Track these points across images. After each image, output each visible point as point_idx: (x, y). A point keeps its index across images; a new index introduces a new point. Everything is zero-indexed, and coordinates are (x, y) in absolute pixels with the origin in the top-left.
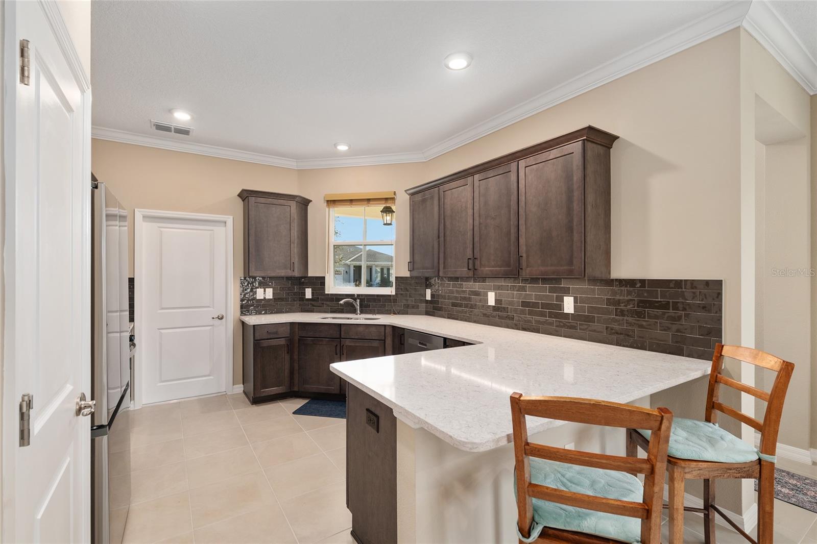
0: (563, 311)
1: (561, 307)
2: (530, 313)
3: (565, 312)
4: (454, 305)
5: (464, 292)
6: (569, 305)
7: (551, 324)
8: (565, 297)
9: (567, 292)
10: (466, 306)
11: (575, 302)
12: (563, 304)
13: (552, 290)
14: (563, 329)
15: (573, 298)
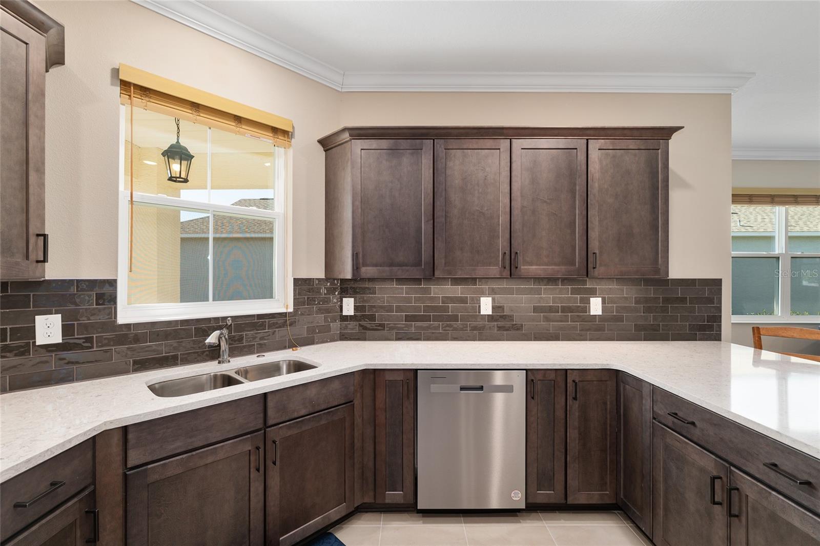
0: (590, 312)
1: (586, 309)
2: (547, 319)
3: (591, 314)
4: (409, 319)
5: (433, 299)
6: (596, 306)
7: (575, 328)
8: (591, 299)
9: (593, 293)
10: (436, 318)
11: (604, 302)
12: (589, 306)
13: (574, 292)
14: (588, 332)
15: (601, 298)
